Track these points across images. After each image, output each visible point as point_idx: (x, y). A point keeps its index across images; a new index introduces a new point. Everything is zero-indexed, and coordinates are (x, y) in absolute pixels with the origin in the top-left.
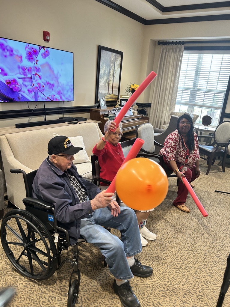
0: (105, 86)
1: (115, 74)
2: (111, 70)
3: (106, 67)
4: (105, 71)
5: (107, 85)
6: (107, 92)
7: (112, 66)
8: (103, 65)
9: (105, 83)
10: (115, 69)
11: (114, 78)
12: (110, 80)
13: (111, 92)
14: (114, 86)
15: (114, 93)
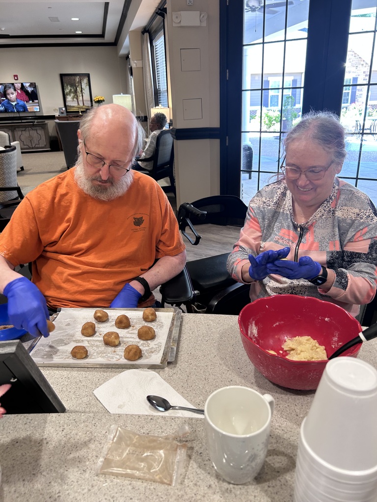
0: (73, 100)
1: (83, 91)
2: (78, 88)
3: (71, 87)
4: (71, 90)
5: (75, 99)
6: (77, 104)
7: (78, 86)
8: (67, 85)
9: (73, 98)
10: (83, 87)
11: (83, 94)
12: (78, 95)
13: (81, 104)
14: (84, 99)
15: (85, 104)
